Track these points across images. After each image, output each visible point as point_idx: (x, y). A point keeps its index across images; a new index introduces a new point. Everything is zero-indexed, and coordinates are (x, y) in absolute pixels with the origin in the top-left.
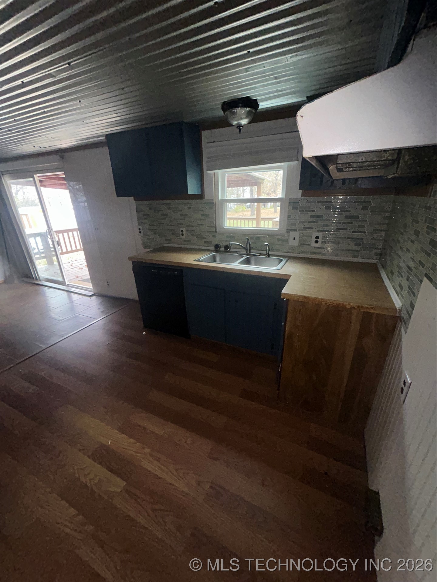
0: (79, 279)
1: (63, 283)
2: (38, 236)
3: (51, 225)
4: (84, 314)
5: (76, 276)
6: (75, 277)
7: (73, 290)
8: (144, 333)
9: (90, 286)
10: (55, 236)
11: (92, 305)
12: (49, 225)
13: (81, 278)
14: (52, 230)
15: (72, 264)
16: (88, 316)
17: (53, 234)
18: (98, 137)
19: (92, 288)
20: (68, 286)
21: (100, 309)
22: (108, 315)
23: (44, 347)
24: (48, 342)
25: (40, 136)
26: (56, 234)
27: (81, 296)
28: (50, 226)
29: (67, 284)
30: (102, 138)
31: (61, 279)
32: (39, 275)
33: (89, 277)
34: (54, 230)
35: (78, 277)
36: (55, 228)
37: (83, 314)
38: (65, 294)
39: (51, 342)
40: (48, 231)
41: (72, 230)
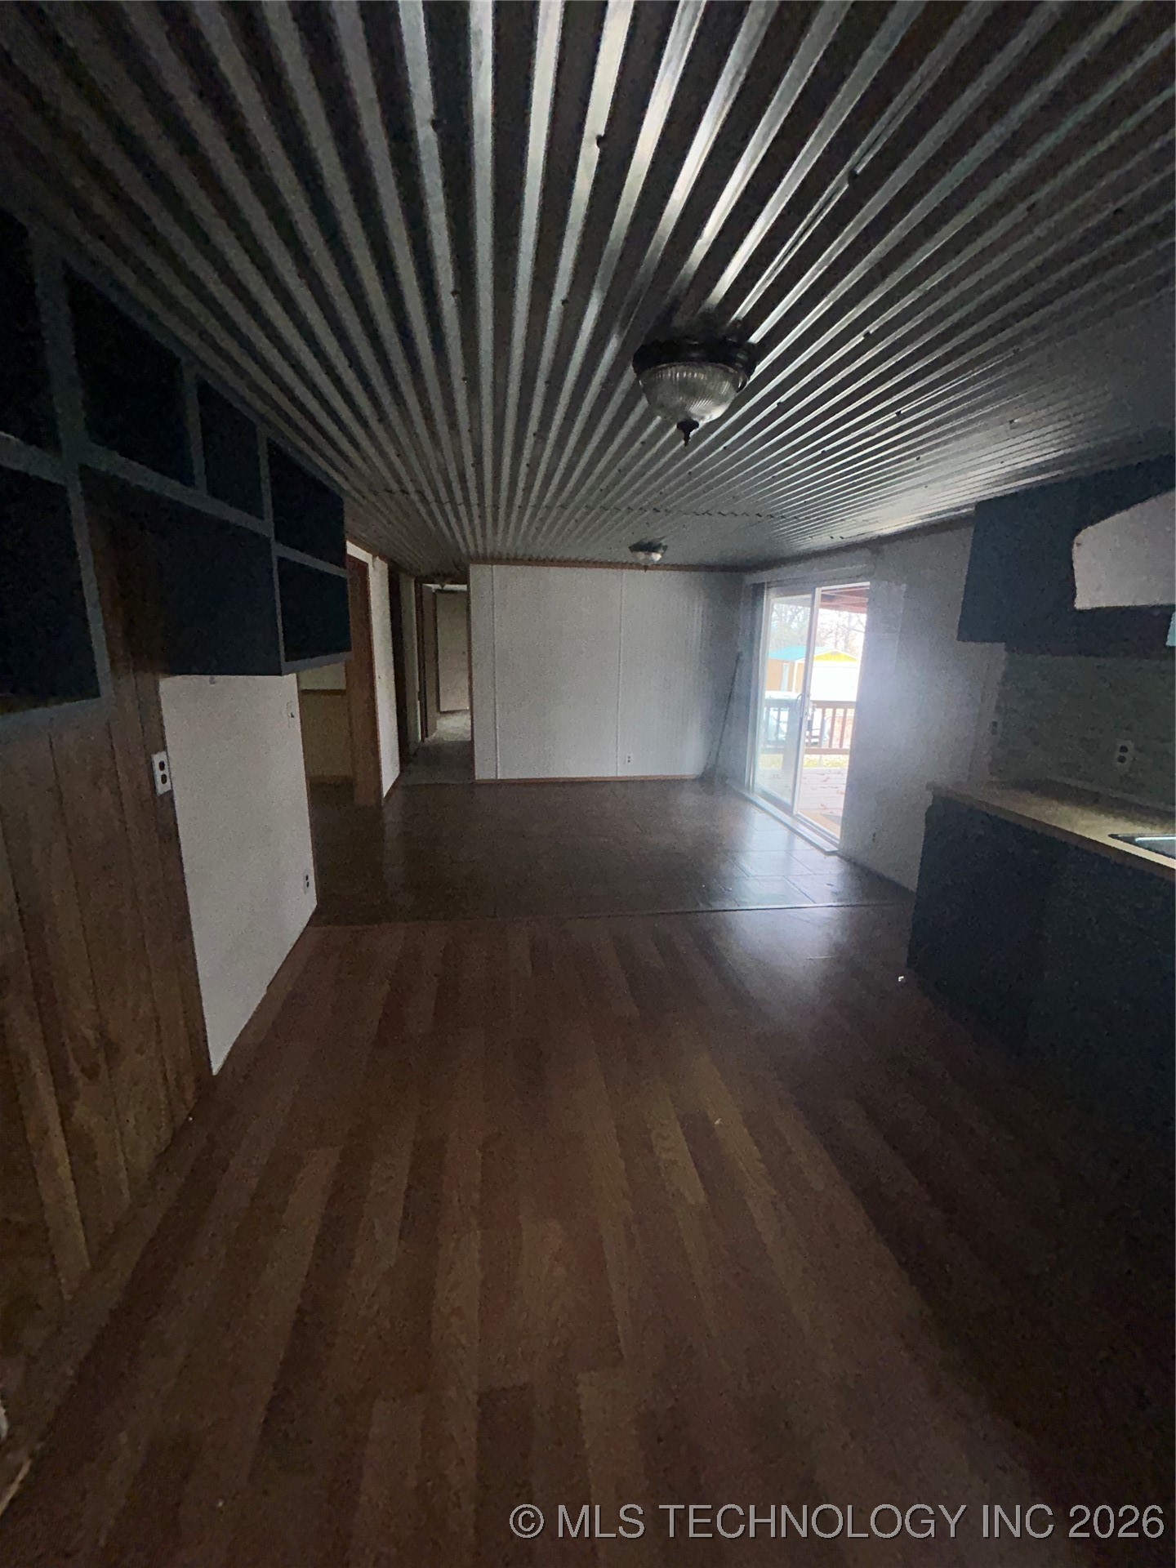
0: (827, 812)
1: (788, 809)
2: (786, 707)
3: (810, 687)
4: (797, 883)
5: (822, 805)
6: (821, 807)
7: (802, 829)
8: (900, 978)
9: (836, 832)
10: (810, 710)
11: (821, 872)
12: (808, 685)
13: (831, 813)
14: (808, 696)
15: (828, 778)
16: (802, 888)
17: (806, 705)
18: (958, 509)
19: (838, 837)
20: (795, 818)
21: (832, 885)
22: (840, 904)
23: (702, 907)
24: (713, 904)
25: (842, 520)
26: (813, 707)
27: (808, 847)
28: (807, 689)
29: (794, 813)
30: (970, 509)
31: (787, 800)
32: (756, 782)
33: (841, 814)
34: (812, 698)
35: (826, 809)
36: (816, 694)
37: (794, 882)
38: (785, 832)
39: (717, 905)
40: (800, 698)
41: (844, 705)
